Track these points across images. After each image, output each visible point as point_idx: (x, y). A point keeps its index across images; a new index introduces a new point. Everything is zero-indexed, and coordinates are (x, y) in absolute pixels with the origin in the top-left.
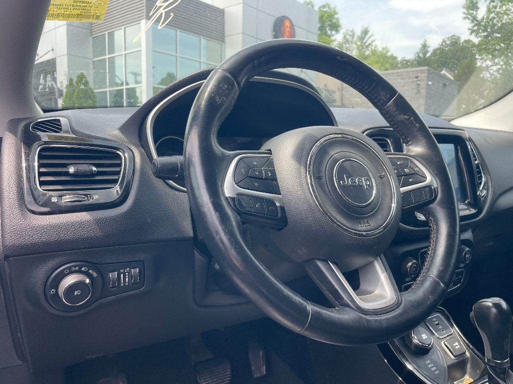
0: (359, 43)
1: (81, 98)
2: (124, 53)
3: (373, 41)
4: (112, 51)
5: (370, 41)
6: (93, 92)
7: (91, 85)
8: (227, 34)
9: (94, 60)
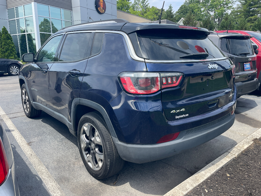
0: (142, 5)
1: (5, 39)
2: (24, 17)
3: (148, 4)
4: (18, 16)
5: (147, 4)
6: (10, 36)
7: (9, 33)
8: (73, 6)
9: (9, 20)
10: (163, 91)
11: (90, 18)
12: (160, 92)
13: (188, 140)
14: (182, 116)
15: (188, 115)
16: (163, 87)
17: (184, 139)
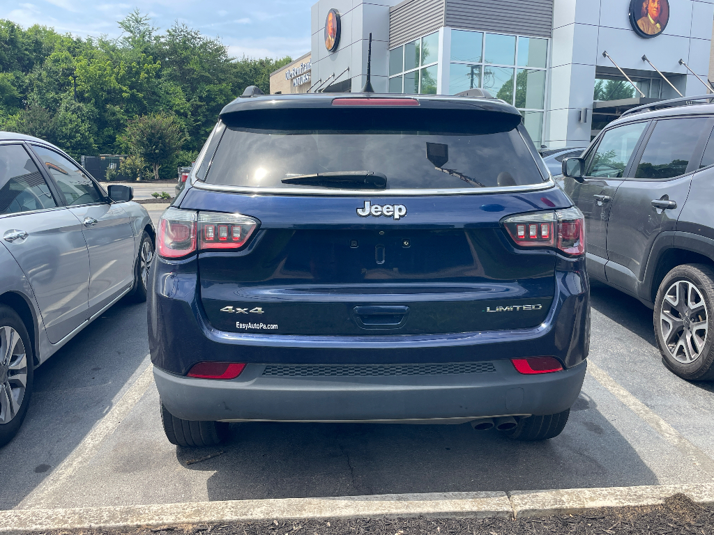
2: (420, 68)
8: (555, 26)
9: (391, 77)
10: (201, 256)
11: (604, 55)
12: (194, 258)
13: (270, 391)
14: (256, 326)
15: (274, 327)
16: (205, 246)
17: (255, 384)
